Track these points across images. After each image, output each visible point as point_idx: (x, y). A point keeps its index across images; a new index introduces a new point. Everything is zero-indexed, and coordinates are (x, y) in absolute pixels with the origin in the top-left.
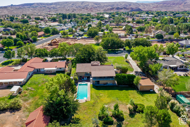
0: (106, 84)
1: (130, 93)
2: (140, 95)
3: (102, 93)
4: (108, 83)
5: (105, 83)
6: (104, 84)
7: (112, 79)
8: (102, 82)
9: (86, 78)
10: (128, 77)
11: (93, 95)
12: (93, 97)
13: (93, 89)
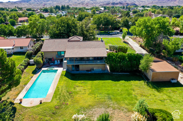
0: (90, 71)
1: (133, 87)
2: (154, 90)
3: (81, 85)
4: (95, 69)
5: (89, 69)
6: (87, 71)
7: (100, 62)
8: (84, 67)
11: (60, 90)
12: (60, 94)
13: (65, 78)
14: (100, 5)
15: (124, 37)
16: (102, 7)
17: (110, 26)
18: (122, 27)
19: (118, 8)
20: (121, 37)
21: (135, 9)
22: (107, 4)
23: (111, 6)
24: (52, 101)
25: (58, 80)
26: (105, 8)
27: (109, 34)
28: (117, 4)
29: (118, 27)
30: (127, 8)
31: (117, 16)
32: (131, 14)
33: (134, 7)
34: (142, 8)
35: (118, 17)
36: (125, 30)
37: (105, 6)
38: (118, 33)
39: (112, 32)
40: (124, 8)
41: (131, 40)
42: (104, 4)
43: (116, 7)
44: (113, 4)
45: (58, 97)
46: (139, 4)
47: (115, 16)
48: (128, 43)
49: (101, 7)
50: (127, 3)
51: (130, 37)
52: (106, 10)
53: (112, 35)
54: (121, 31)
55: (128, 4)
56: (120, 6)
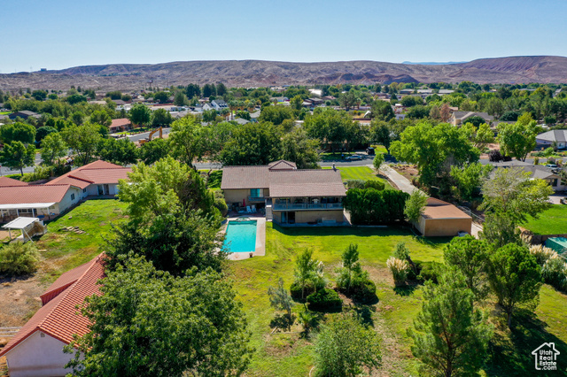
0: (316, 223)
2: (426, 246)
3: (305, 241)
4: (323, 219)
5: (313, 221)
6: (309, 223)
7: (334, 206)
8: (302, 216)
9: (253, 207)
10: (384, 198)
11: (273, 244)
12: (275, 249)
13: (275, 231)
14: (309, 81)
15: (378, 165)
16: (317, 88)
17: (346, 142)
18: (375, 142)
19: (363, 91)
20: (372, 166)
21: (409, 93)
22: (331, 78)
23: (340, 83)
24: (266, 255)
25: (264, 233)
26: (326, 92)
27: (343, 159)
28: (359, 77)
29: (363, 142)
30: (387, 90)
31: (359, 114)
32: (399, 107)
33: (408, 87)
34: (430, 91)
35: (362, 116)
36: (380, 150)
37: (324, 83)
38: (364, 157)
39: (350, 155)
40: (378, 90)
41: (393, 171)
42: (321, 78)
43: (356, 88)
44: (348, 77)
45: (273, 251)
46: (421, 76)
47: (355, 114)
48: (387, 178)
49: (312, 88)
50: (387, 76)
51: (391, 166)
52: (330, 97)
53: (350, 160)
54: (372, 152)
55: (390, 79)
56: (368, 84)
